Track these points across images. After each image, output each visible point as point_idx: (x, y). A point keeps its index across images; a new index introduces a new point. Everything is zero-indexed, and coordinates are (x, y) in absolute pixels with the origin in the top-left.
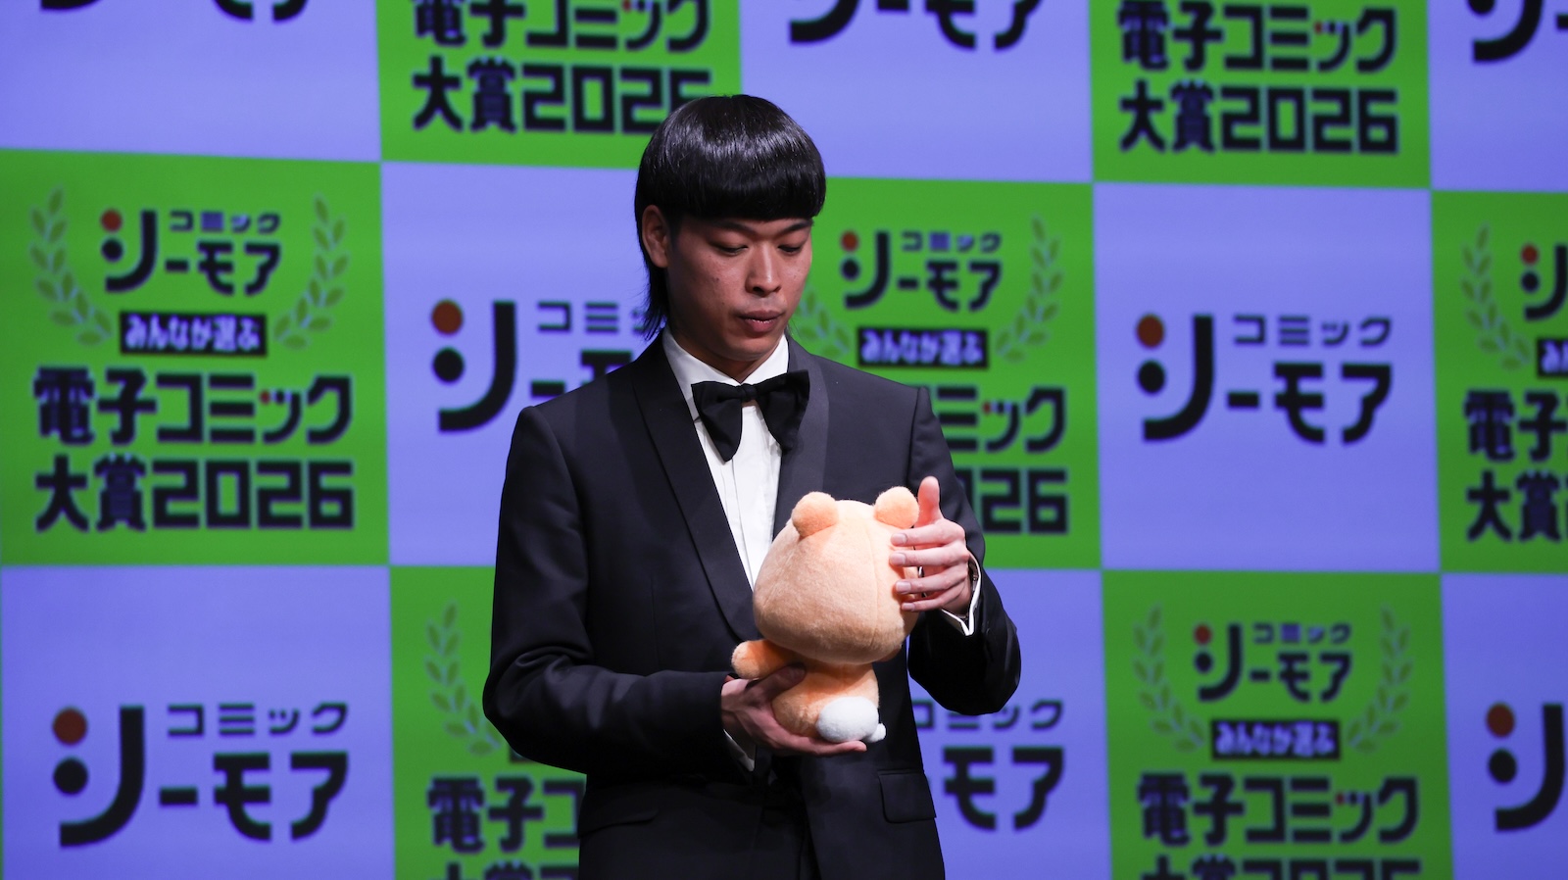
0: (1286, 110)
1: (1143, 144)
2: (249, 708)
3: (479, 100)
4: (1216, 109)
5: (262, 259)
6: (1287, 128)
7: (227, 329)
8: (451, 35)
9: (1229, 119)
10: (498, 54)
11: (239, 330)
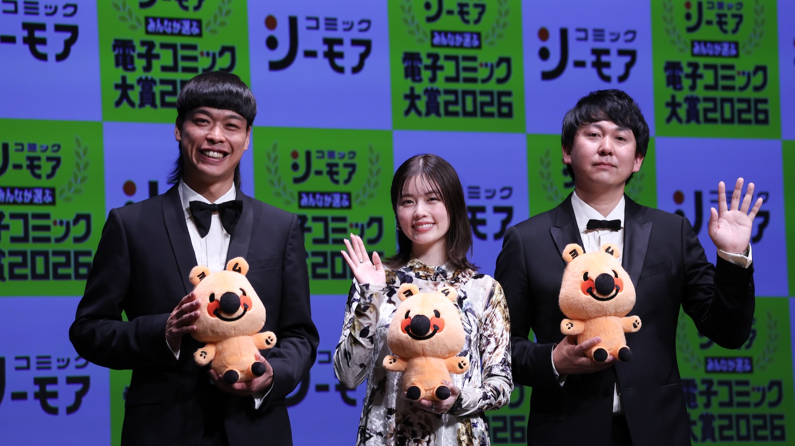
0: (469, 99)
1: (413, 113)
2: (49, 357)
3: (142, 95)
4: (442, 99)
5: (53, 163)
6: (469, 107)
7: (39, 193)
8: (130, 67)
9: (447, 103)
10: (150, 75)
11: (44, 194)
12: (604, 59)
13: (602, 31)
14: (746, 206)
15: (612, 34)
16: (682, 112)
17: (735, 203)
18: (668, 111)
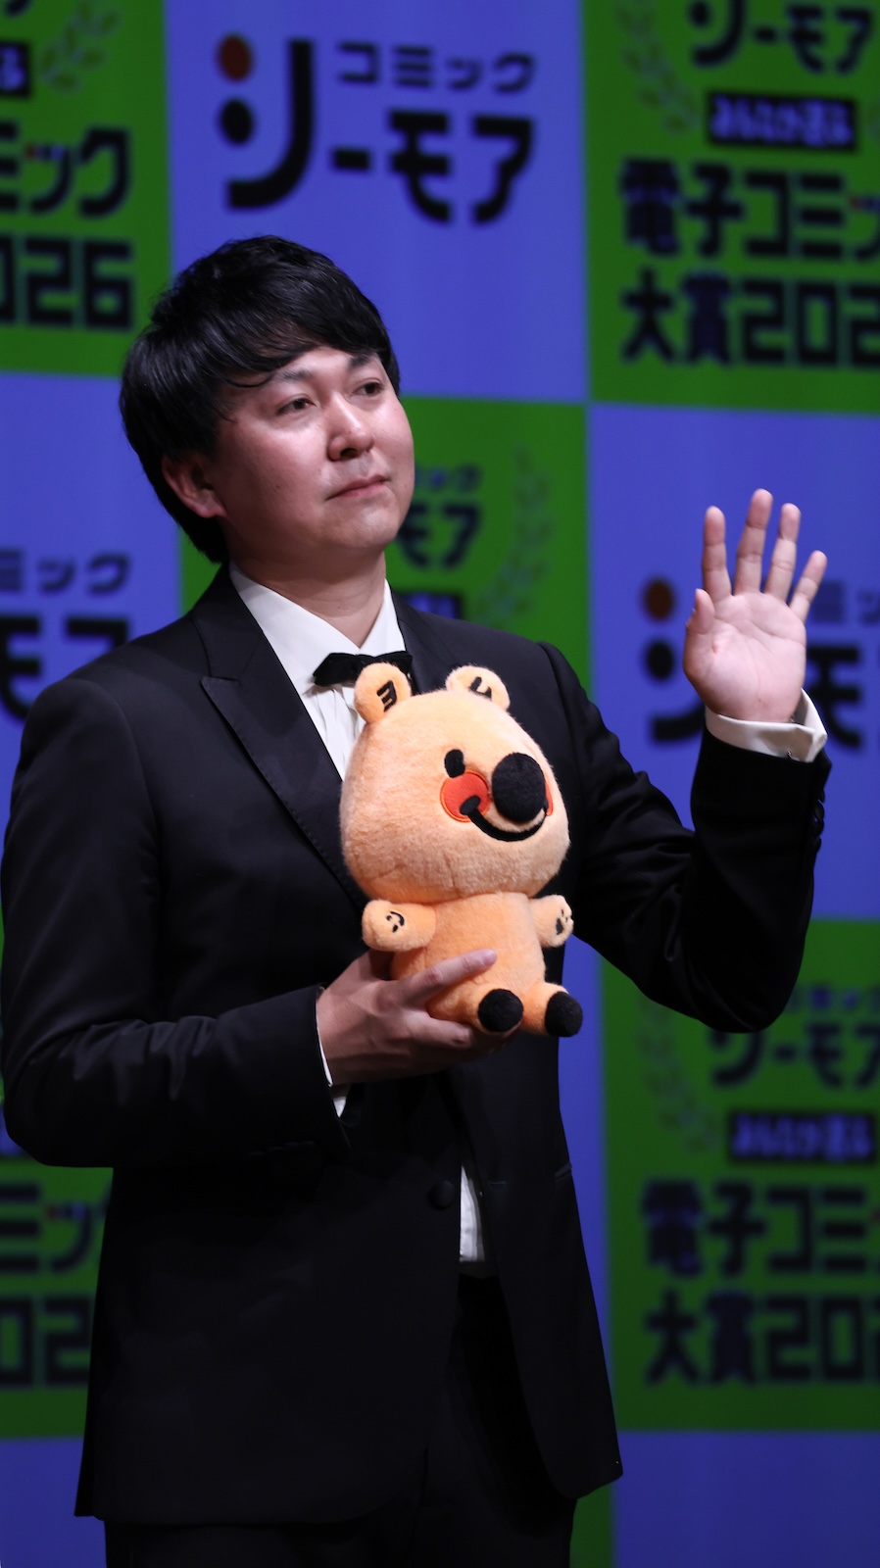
12: (431, 145)
13: (423, 52)
14: (781, 575)
15: (456, 64)
16: (675, 325)
17: (751, 569)
18: (627, 322)
